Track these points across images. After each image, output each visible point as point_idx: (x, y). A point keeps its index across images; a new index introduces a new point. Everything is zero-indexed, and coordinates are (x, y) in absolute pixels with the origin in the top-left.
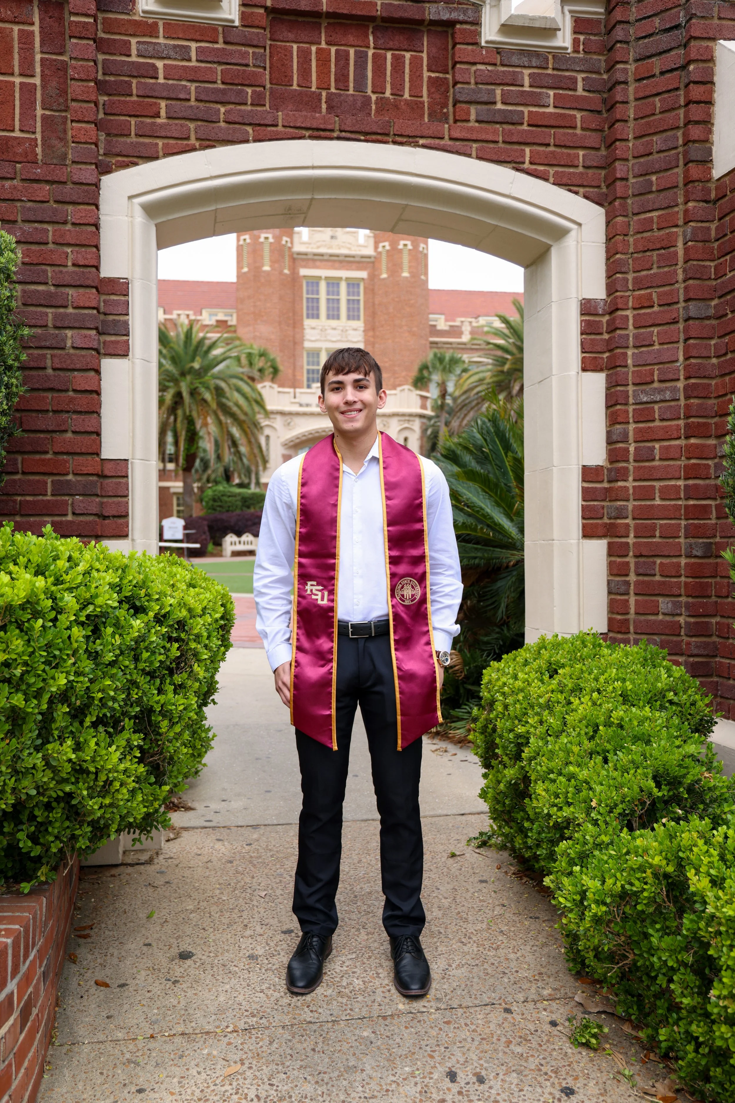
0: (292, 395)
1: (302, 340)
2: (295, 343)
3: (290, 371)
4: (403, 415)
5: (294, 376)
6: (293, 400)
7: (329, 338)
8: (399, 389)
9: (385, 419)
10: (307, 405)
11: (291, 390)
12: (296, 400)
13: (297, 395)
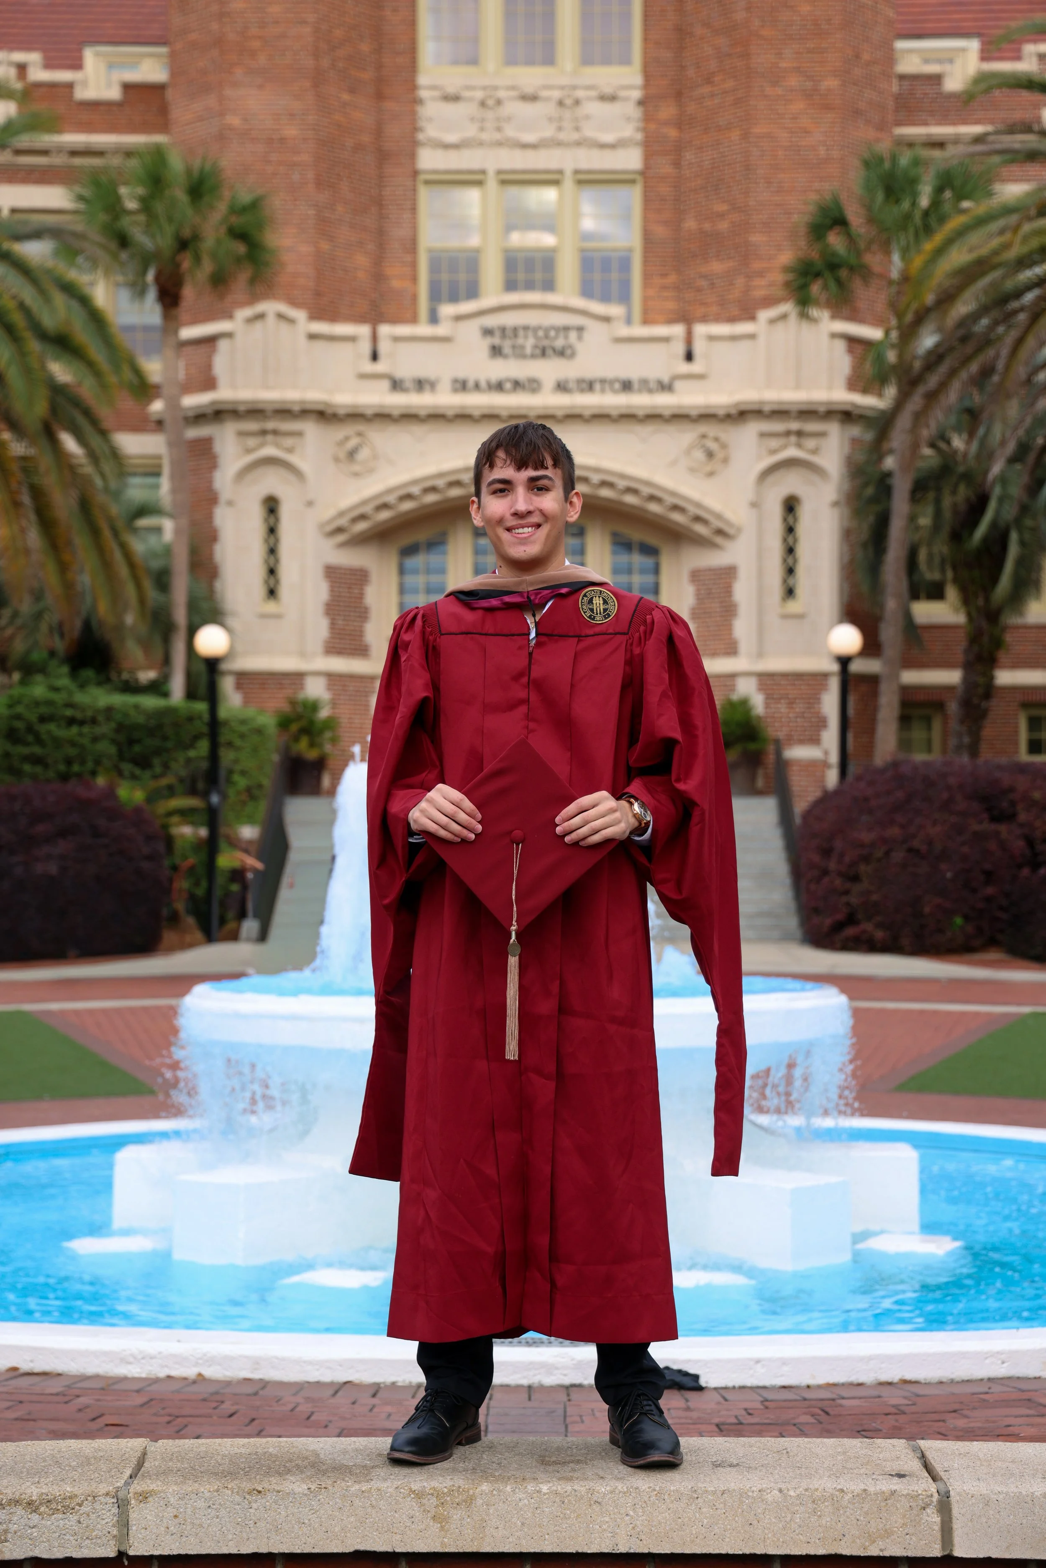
0: (365, 347)
1: (411, 146)
2: (383, 156)
3: (362, 260)
4: (780, 413)
5: (379, 277)
6: (369, 367)
7: (510, 132)
8: (764, 315)
9: (711, 430)
10: (420, 385)
11: (364, 330)
12: (380, 367)
13: (384, 347)
